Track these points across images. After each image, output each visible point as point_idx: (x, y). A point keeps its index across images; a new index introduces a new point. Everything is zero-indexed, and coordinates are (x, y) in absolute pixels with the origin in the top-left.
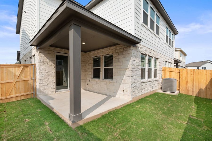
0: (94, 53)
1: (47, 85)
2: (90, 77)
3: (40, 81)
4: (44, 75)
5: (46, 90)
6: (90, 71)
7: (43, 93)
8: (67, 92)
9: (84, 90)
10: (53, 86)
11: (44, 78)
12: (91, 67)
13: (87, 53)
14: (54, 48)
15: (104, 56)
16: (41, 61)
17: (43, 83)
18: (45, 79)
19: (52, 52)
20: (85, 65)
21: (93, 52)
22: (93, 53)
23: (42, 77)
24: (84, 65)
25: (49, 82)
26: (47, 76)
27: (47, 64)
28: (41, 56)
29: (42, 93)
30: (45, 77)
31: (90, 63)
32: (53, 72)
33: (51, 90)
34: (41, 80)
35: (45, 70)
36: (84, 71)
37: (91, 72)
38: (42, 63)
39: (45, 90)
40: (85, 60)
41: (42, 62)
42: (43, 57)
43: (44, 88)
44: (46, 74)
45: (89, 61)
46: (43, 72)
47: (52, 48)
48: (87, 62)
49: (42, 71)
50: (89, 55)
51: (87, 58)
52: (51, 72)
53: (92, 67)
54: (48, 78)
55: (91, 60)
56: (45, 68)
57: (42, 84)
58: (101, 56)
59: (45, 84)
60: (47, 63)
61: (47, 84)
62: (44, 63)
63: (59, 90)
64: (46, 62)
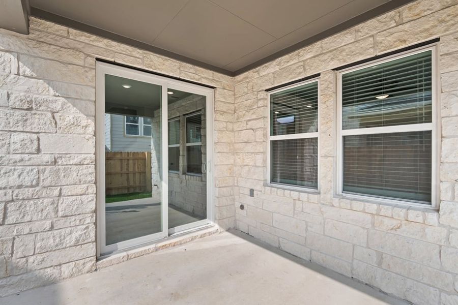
0: (277, 68)
1: (52, 228)
2: (255, 177)
3: (5, 208)
4: (33, 175)
5: (44, 255)
6: (257, 153)
7: (24, 276)
8: (157, 250)
9: (228, 230)
10: (87, 227)
11: (28, 192)
12: (259, 133)
13: (239, 77)
14: (94, 37)
15: (340, 74)
16: (12, 98)
17: (27, 218)
18: (38, 198)
19: (82, 56)
20: (230, 126)
21: (275, 63)
22: (273, 70)
23: (20, 187)
24: (226, 128)
25: (60, 214)
26: (47, 183)
27: (50, 115)
28: (14, 70)
29: (15, 279)
30: (37, 185)
31: (254, 117)
32: (85, 159)
33: (76, 253)
34: (11, 207)
35: (38, 150)
36: (227, 153)
37: (259, 157)
38: (17, 112)
39: (40, 258)
40: (232, 107)
41: (17, 105)
42: (22, 80)
43: (31, 246)
44: (44, 171)
45: (249, 108)
46: (22, 160)
47: (83, 39)
48: (241, 114)
49: (18, 157)
50: (251, 84)
51: (239, 100)
52: (76, 161)
53: (265, 135)
54: (56, 192)
55: (260, 103)
56: (35, 136)
57: (20, 227)
58: (326, 72)
59: (35, 227)
60: (53, 113)
61: (48, 224)
62: (30, 109)
63: (121, 245)
64: (42, 108)
